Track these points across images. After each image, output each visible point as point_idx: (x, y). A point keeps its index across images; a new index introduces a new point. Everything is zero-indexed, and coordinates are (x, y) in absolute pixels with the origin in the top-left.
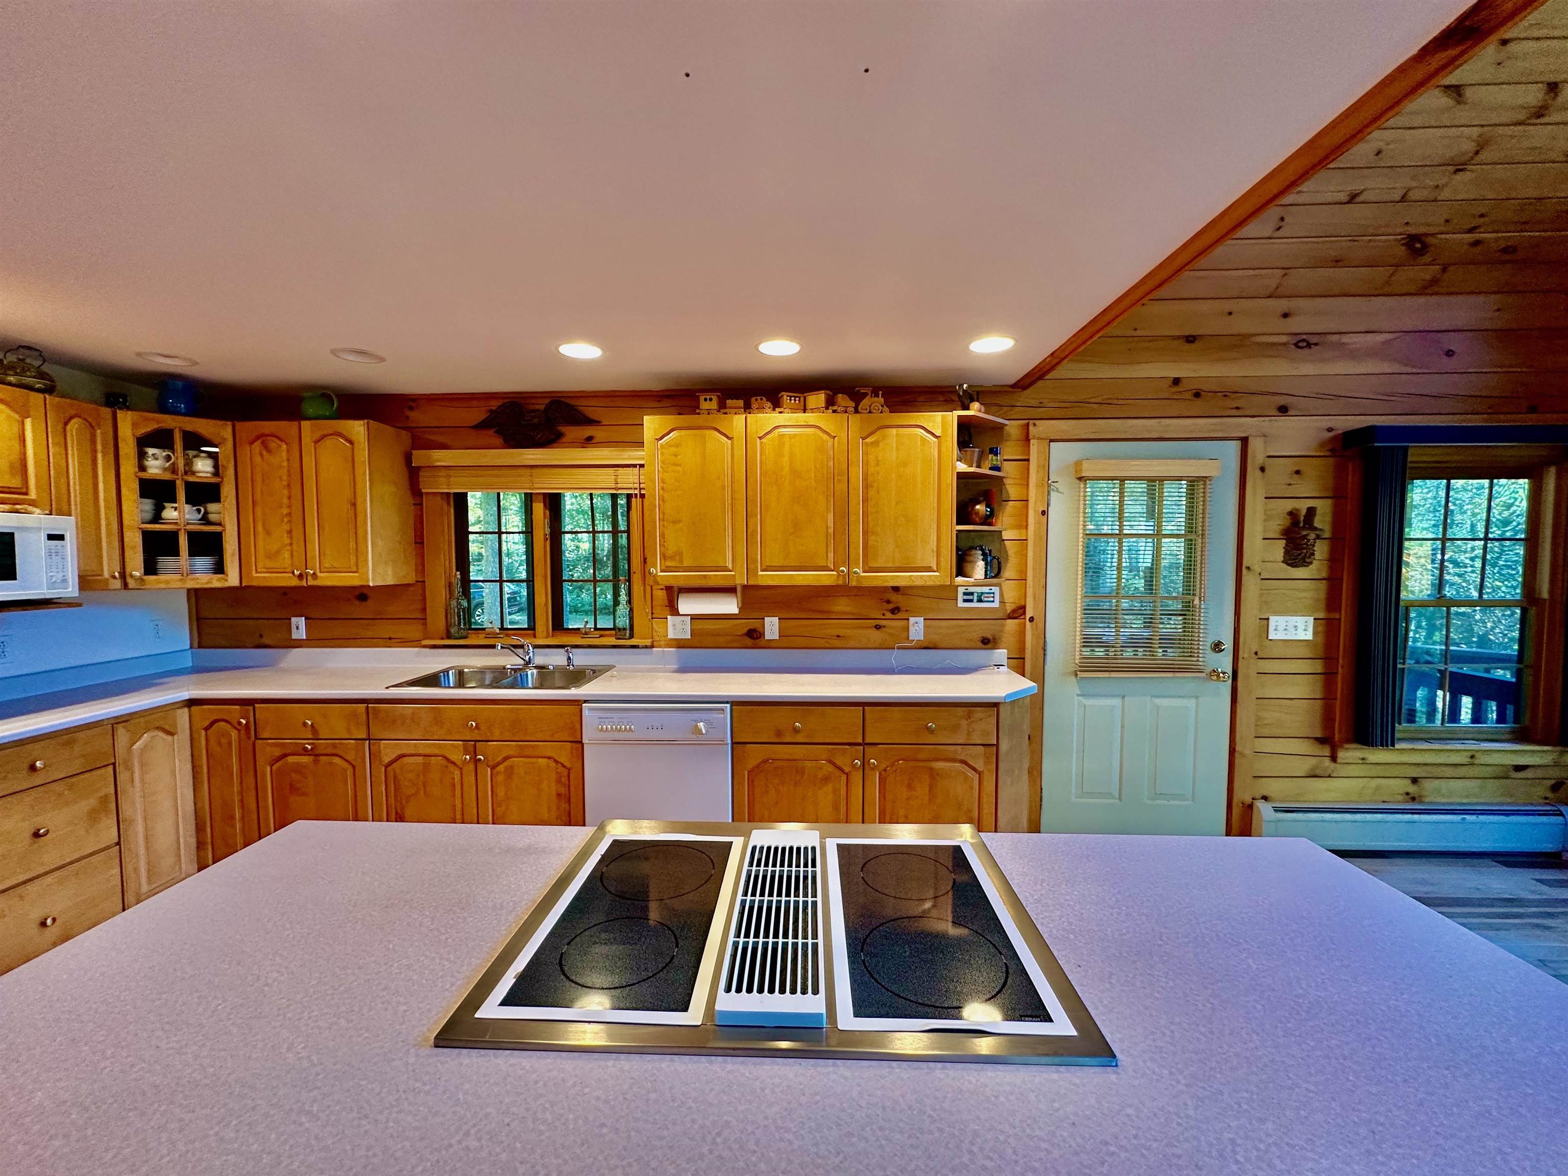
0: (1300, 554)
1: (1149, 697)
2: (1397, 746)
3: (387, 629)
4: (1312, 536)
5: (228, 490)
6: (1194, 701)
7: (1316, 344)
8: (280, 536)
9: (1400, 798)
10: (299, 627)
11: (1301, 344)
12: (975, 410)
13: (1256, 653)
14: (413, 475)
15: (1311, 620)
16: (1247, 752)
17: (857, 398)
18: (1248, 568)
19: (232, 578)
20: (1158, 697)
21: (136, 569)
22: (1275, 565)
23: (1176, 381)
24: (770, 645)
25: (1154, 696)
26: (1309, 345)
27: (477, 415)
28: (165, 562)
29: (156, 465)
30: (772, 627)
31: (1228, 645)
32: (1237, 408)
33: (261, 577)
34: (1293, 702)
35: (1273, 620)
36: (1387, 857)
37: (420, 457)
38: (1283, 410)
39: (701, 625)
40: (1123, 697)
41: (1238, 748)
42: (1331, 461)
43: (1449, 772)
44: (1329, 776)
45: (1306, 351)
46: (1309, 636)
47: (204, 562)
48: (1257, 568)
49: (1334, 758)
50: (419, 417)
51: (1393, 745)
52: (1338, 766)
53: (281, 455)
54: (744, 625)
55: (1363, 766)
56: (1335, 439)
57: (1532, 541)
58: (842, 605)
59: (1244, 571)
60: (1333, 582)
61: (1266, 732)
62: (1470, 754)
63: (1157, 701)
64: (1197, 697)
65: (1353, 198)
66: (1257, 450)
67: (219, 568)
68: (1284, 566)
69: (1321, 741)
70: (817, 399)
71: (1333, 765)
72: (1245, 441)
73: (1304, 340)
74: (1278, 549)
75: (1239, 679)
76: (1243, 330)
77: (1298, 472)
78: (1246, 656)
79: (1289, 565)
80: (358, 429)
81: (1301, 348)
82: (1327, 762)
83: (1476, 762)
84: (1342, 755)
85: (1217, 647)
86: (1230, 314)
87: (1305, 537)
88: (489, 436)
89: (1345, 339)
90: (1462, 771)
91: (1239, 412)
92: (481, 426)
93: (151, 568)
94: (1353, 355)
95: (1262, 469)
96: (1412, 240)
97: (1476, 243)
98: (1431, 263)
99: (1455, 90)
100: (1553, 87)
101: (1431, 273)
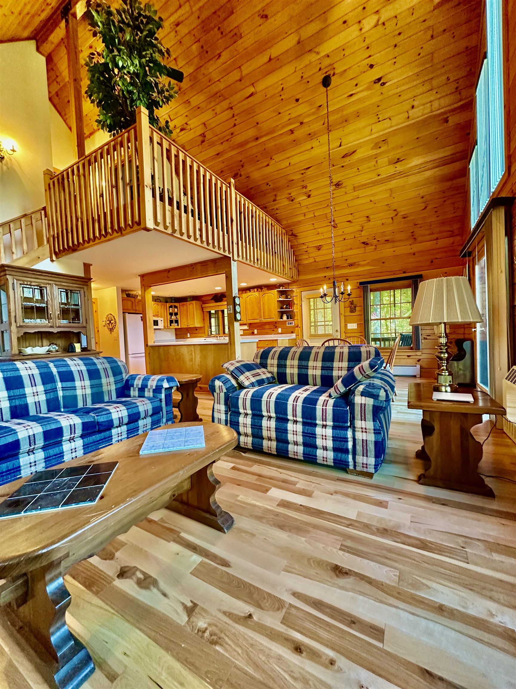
0: (353, 310)
3: (200, 335)
5: (179, 314)
8: (185, 319)
10: (189, 335)
11: (350, 265)
12: (281, 289)
13: (345, 332)
14: (202, 308)
15: (356, 324)
17: (262, 289)
19: (179, 327)
21: (169, 326)
22: (348, 313)
23: (325, 277)
24: (256, 335)
26: (352, 265)
27: (211, 298)
28: (172, 324)
29: (171, 311)
30: (256, 332)
31: (339, 330)
33: (183, 326)
35: (348, 325)
37: (204, 306)
38: (347, 280)
39: (245, 332)
40: (319, 342)
42: (358, 289)
45: (352, 267)
46: (356, 328)
47: (176, 324)
48: (344, 314)
50: (204, 299)
53: (185, 307)
54: (251, 331)
56: (359, 285)
58: (267, 327)
59: (341, 315)
60: (361, 315)
67: (178, 325)
68: (350, 313)
70: (256, 290)
74: (348, 309)
76: (338, 264)
78: (342, 333)
80: (194, 302)
85: (337, 331)
87: (353, 306)
88: (213, 301)
89: (360, 263)
91: (338, 281)
92: (212, 299)
93: (171, 325)
94: (362, 266)
96: (364, 243)
97: (378, 241)
98: (372, 245)
99: (349, 221)
100: (368, 217)
101: (373, 247)
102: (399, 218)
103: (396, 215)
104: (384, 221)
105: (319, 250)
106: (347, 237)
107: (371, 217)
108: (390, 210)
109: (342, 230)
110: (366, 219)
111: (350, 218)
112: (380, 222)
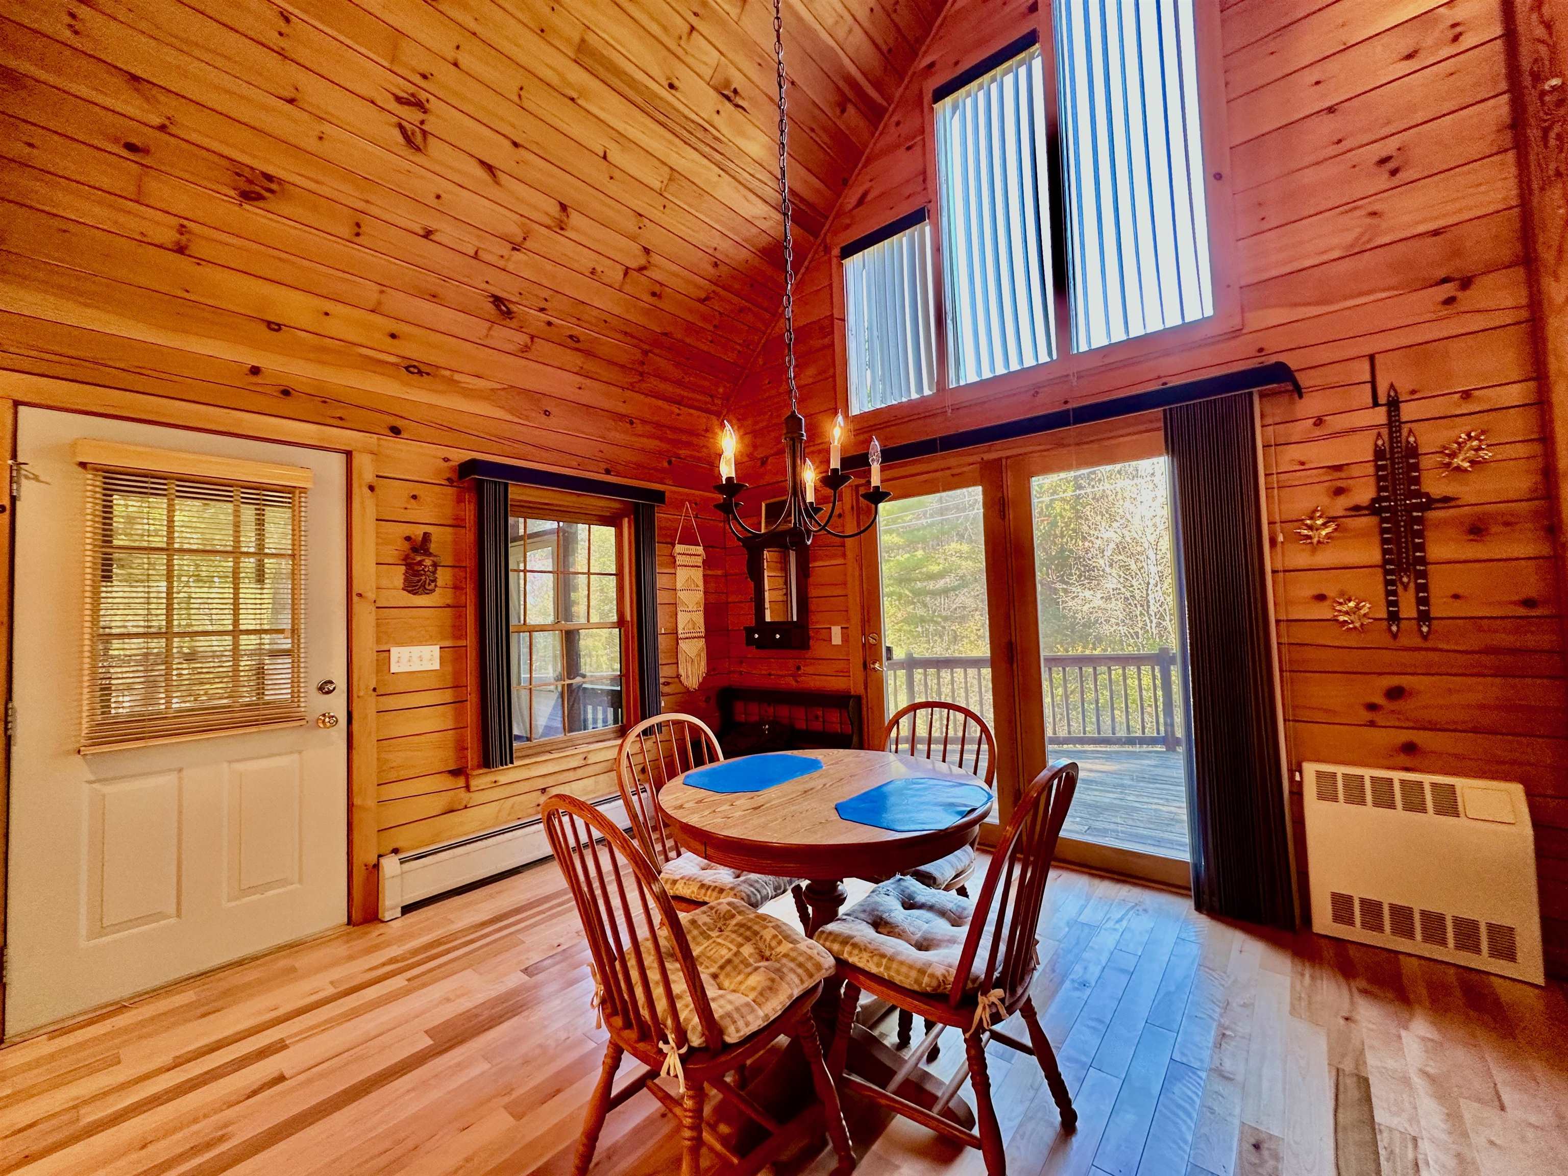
0: (419, 581)
1: (225, 765)
2: (516, 763)
4: (428, 562)
6: (296, 756)
7: (428, 374)
9: (531, 811)
11: (412, 369)
13: (374, 690)
15: (436, 649)
16: (371, 803)
18: (360, 595)
20: (238, 761)
22: (394, 592)
23: (255, 371)
25: (230, 762)
26: (420, 373)
31: (340, 683)
32: (341, 418)
34: (422, 737)
35: (395, 652)
36: (520, 872)
38: (396, 431)
40: (180, 770)
41: (357, 801)
42: (450, 490)
43: (571, 775)
44: (466, 807)
45: (416, 377)
46: (436, 666)
48: (371, 595)
49: (467, 788)
51: (512, 762)
52: (472, 795)
55: (497, 789)
56: (452, 469)
57: (619, 575)
59: (355, 599)
60: (457, 607)
61: (393, 776)
62: (582, 756)
63: (240, 767)
64: (300, 752)
65: (427, 234)
66: (366, 468)
68: (405, 593)
69: (455, 773)
71: (468, 795)
72: (349, 454)
73: (414, 367)
74: (398, 575)
75: (354, 722)
77: (414, 497)
78: (361, 694)
79: (409, 592)
81: (413, 373)
82: (462, 793)
83: (589, 762)
84: (475, 783)
85: (325, 688)
86: (327, 314)
87: (420, 563)
89: (457, 377)
90: (580, 773)
91: (341, 422)
94: (468, 393)
95: (372, 488)
96: (497, 301)
97: (549, 324)
98: (520, 329)
99: (489, 168)
100: (564, 207)
101: (522, 339)
102: (640, 286)
103: (641, 269)
104: (602, 265)
105: (248, 196)
106: (447, 232)
107: (575, 219)
108: (633, 238)
109: (443, 186)
110: (555, 210)
111: (501, 156)
112: (587, 260)
